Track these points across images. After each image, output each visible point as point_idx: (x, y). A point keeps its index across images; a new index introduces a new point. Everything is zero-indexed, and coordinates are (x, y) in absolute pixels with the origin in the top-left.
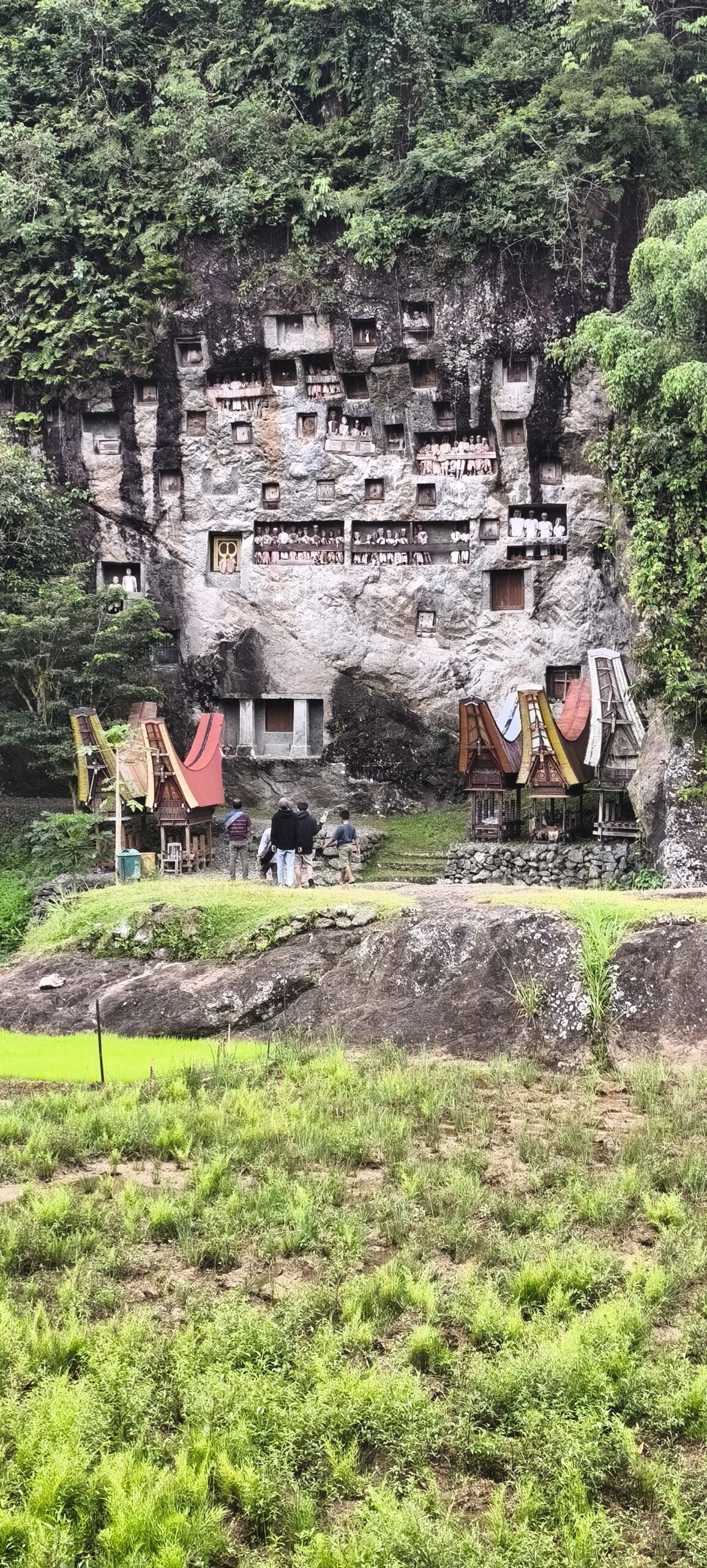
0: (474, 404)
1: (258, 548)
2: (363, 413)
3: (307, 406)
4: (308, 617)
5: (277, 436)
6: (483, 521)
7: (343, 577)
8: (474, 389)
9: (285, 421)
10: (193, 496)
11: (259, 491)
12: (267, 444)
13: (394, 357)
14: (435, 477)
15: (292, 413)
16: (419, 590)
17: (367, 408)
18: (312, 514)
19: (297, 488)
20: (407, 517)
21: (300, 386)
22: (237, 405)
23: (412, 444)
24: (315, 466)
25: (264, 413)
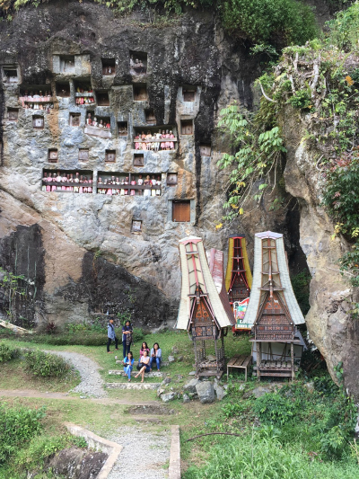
0: (167, 110)
1: (44, 183)
2: (105, 114)
3: (75, 109)
4: (71, 219)
5: (58, 123)
6: (169, 174)
7: (91, 200)
8: (167, 102)
9: (63, 116)
10: (8, 153)
11: (46, 153)
12: (52, 128)
13: (125, 80)
14: (144, 151)
15: (66, 113)
16: (133, 208)
17: (108, 112)
18: (76, 166)
19: (68, 152)
20: (128, 170)
21: (72, 97)
22: (36, 106)
23: (131, 133)
24: (78, 140)
25: (51, 111)
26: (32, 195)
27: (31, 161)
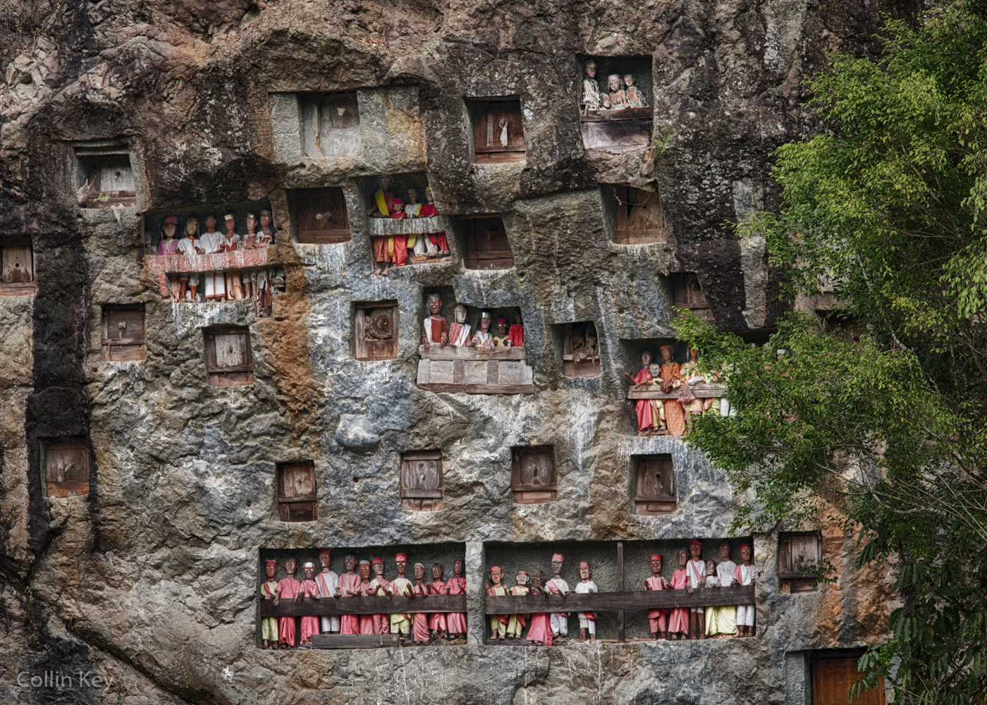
0: (753, 276)
1: (268, 609)
2: (501, 298)
3: (375, 286)
5: (307, 354)
6: (784, 538)
7: (466, 678)
8: (752, 243)
9: (325, 320)
10: (118, 495)
11: (268, 481)
12: (284, 374)
13: (567, 178)
15: (340, 303)
16: (642, 698)
17: (510, 288)
18: (392, 531)
19: (355, 471)
20: (610, 531)
21: (357, 242)
22: (214, 288)
23: (616, 365)
24: (395, 420)
25: (277, 307)
26: (228, 673)
27: (211, 524)
